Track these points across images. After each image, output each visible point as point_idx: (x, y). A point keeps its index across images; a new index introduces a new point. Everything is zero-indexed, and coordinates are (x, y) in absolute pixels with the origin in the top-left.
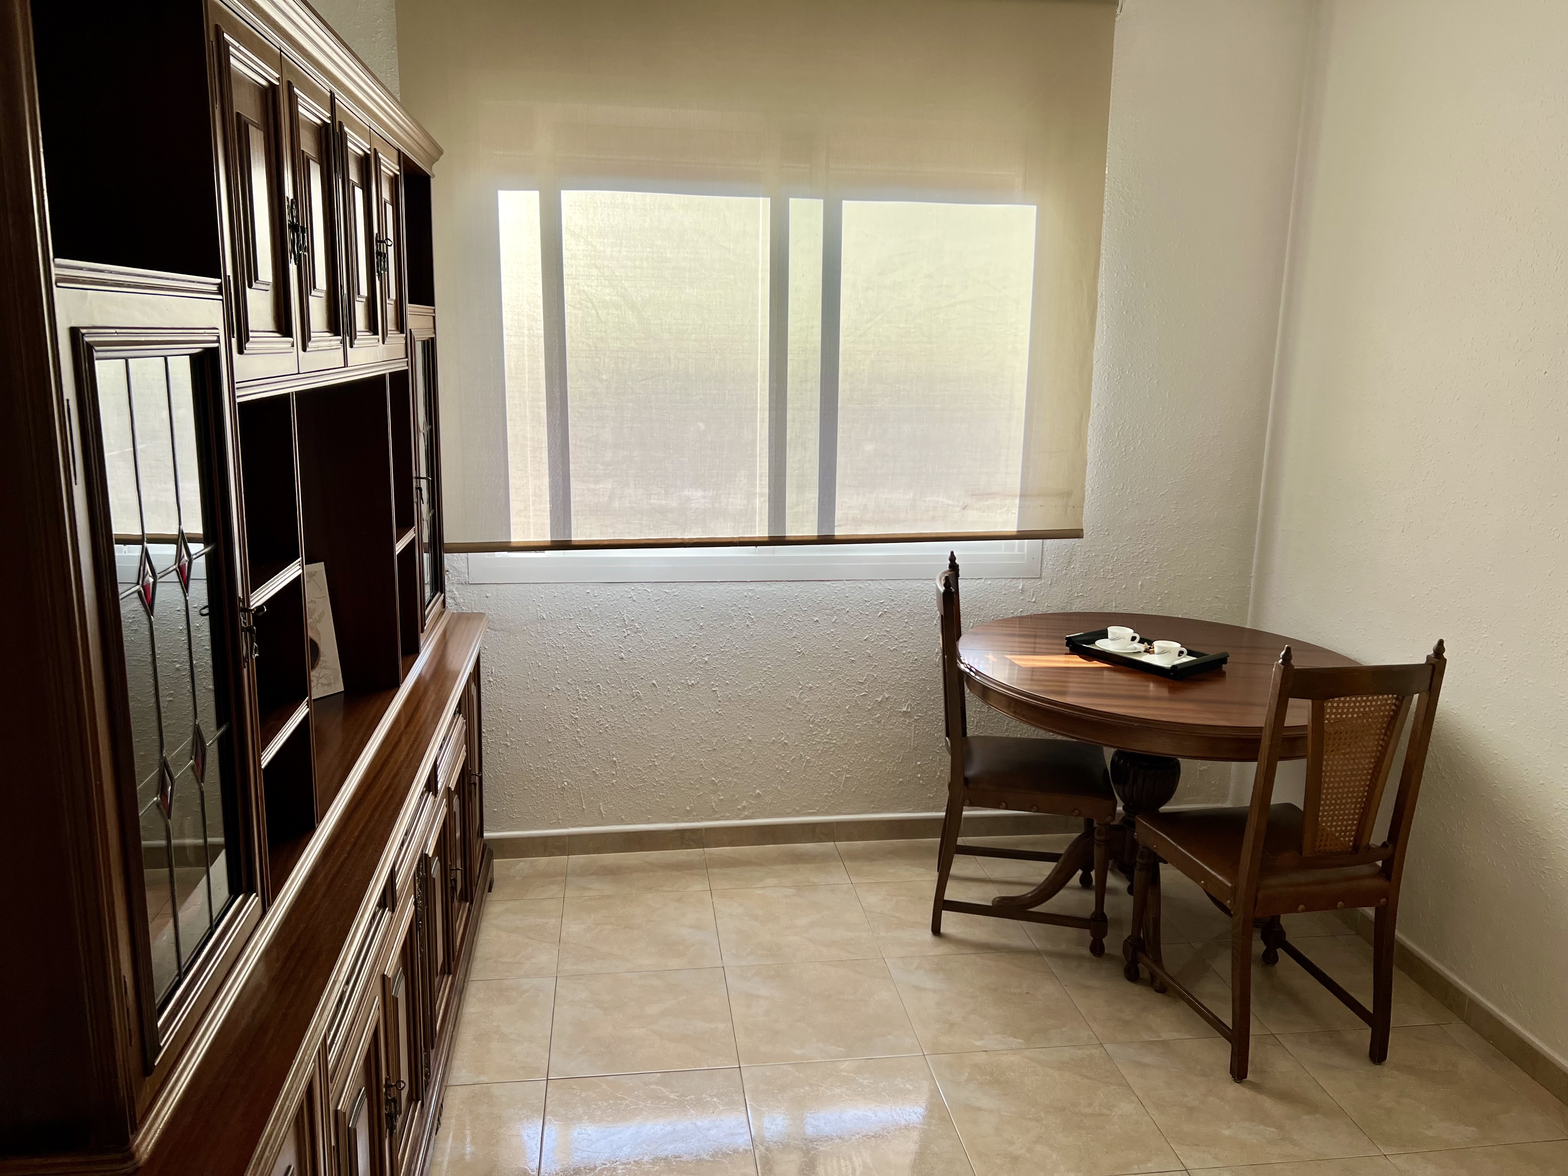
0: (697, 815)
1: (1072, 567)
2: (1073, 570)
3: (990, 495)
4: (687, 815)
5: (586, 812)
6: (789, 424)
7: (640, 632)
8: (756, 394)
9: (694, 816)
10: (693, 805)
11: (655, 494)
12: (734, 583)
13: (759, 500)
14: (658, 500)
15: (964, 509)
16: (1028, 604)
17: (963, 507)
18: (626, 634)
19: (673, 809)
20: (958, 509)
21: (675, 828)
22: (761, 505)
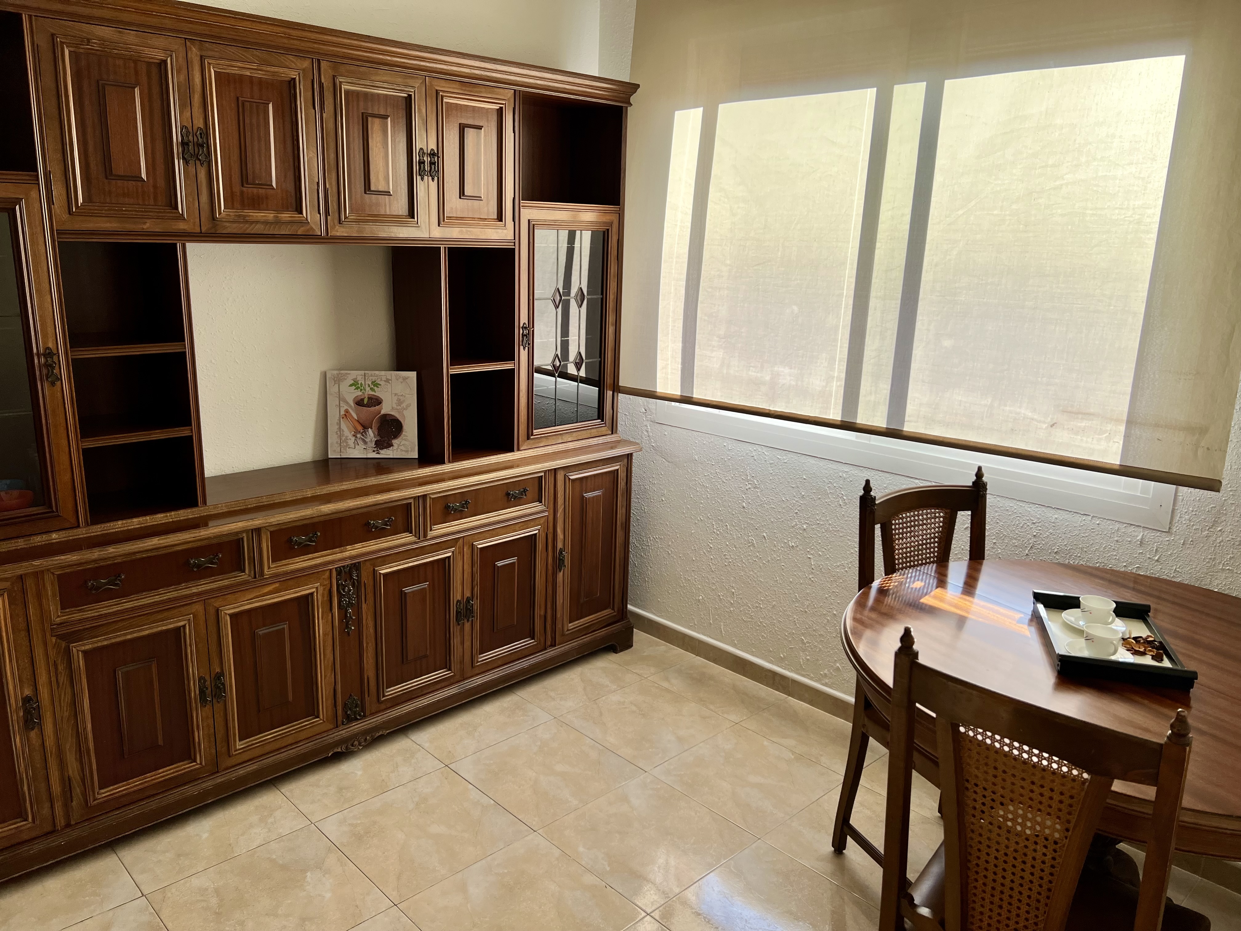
0: (788, 665)
1: (1219, 529)
2: (1220, 533)
3: (1088, 415)
4: (780, 661)
5: (712, 626)
6: (871, 312)
7: (758, 488)
8: (844, 281)
9: (786, 664)
10: (785, 655)
11: (753, 367)
12: (832, 462)
13: (837, 384)
14: (755, 372)
15: (1052, 426)
16: (1148, 561)
17: (1052, 424)
18: (747, 488)
19: (771, 651)
20: (1044, 426)
21: (769, 668)
22: (837, 387)
